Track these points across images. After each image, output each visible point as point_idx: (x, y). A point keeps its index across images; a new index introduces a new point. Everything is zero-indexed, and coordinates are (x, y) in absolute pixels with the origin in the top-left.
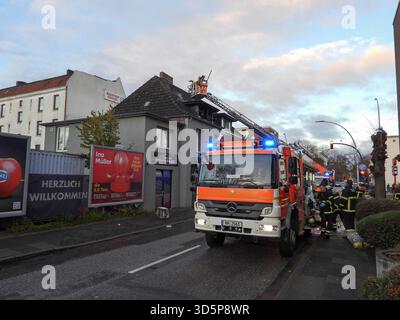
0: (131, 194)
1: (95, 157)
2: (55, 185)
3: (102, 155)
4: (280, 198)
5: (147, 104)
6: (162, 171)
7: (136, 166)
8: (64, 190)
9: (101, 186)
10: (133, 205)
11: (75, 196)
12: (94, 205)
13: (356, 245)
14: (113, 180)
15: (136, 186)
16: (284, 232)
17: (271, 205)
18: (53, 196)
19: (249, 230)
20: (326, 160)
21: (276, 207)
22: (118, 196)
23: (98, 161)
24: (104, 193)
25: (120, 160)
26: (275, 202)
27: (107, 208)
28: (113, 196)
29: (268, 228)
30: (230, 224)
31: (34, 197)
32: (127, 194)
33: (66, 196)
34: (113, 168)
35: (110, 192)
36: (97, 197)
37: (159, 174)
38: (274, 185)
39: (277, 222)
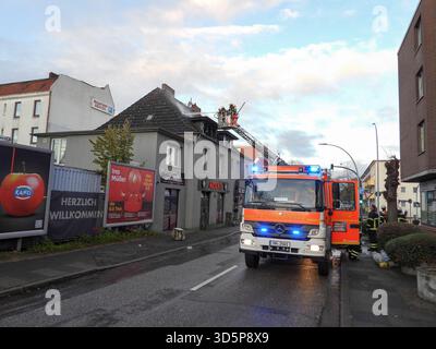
0: (143, 214)
1: (111, 174)
2: (74, 203)
3: (118, 172)
4: (325, 221)
5: (150, 117)
6: (170, 190)
7: (148, 184)
8: (81, 208)
9: (116, 205)
10: (143, 226)
11: (91, 214)
12: (108, 225)
13: (382, 264)
14: (126, 198)
15: (147, 206)
17: (317, 227)
18: (71, 214)
19: (296, 250)
22: (131, 215)
23: (114, 178)
24: (118, 212)
25: (134, 177)
26: (321, 224)
27: (121, 228)
28: (126, 215)
29: (315, 248)
30: (279, 244)
31: (54, 216)
32: (139, 214)
33: (83, 215)
34: (127, 186)
35: (124, 211)
36: (112, 216)
37: (167, 193)
38: (319, 209)
39: (322, 243)
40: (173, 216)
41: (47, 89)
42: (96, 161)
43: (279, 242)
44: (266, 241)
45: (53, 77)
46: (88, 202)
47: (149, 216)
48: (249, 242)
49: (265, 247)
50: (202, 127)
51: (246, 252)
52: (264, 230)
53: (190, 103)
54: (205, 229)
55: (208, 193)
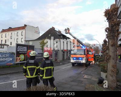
2: (38, 55)
4: (86, 57)
16: (86, 62)
19: (80, 62)
20: (93, 48)
21: (85, 58)
29: (84, 61)
37: (55, 52)
38: (85, 54)
39: (85, 60)
40: (56, 58)
41: (25, 29)
42: (41, 47)
43: (77, 61)
44: (75, 61)
45: (25, 26)
46: (40, 55)
47: (52, 58)
48: (72, 61)
49: (75, 62)
50: (62, 37)
51: (72, 63)
52: (75, 59)
53: (59, 30)
54: (64, 60)
55: (64, 52)
